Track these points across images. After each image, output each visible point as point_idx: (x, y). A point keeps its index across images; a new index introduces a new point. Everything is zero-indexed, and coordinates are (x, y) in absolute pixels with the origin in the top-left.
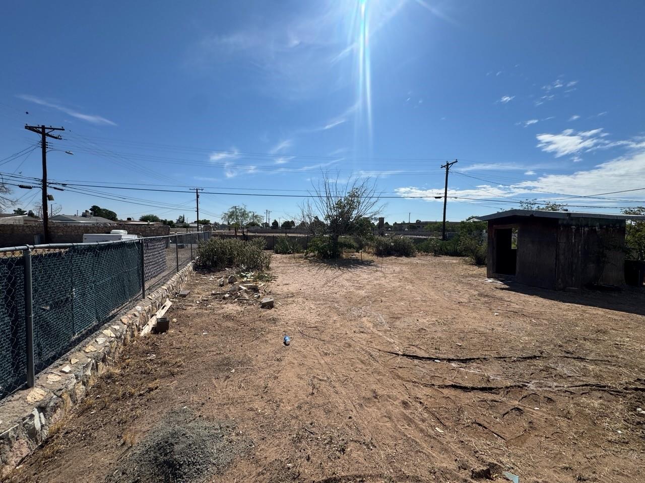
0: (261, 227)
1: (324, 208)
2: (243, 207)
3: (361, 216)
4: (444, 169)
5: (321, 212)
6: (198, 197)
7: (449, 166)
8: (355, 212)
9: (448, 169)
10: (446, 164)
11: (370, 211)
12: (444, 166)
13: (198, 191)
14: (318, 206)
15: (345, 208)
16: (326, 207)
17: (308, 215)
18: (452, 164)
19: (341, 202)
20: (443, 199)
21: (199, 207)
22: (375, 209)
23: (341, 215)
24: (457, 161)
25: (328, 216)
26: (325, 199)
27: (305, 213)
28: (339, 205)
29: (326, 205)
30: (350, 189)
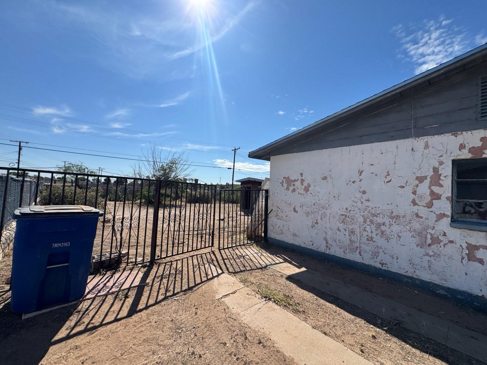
0: (92, 182)
1: (151, 170)
2: (80, 164)
3: (177, 177)
4: (234, 151)
5: (149, 172)
6: (20, 149)
7: (236, 150)
8: (173, 174)
9: (235, 152)
10: (234, 149)
11: (184, 173)
12: (234, 150)
13: (22, 144)
14: (147, 168)
15: (166, 170)
16: (153, 169)
17: (138, 174)
18: (237, 149)
19: (163, 167)
20: (232, 170)
21: (20, 159)
22: (187, 172)
23: (164, 174)
24: (240, 148)
25: (154, 175)
26: (152, 163)
27: (136, 172)
28: (163, 168)
29: (153, 167)
30: (170, 158)
